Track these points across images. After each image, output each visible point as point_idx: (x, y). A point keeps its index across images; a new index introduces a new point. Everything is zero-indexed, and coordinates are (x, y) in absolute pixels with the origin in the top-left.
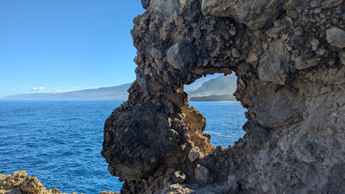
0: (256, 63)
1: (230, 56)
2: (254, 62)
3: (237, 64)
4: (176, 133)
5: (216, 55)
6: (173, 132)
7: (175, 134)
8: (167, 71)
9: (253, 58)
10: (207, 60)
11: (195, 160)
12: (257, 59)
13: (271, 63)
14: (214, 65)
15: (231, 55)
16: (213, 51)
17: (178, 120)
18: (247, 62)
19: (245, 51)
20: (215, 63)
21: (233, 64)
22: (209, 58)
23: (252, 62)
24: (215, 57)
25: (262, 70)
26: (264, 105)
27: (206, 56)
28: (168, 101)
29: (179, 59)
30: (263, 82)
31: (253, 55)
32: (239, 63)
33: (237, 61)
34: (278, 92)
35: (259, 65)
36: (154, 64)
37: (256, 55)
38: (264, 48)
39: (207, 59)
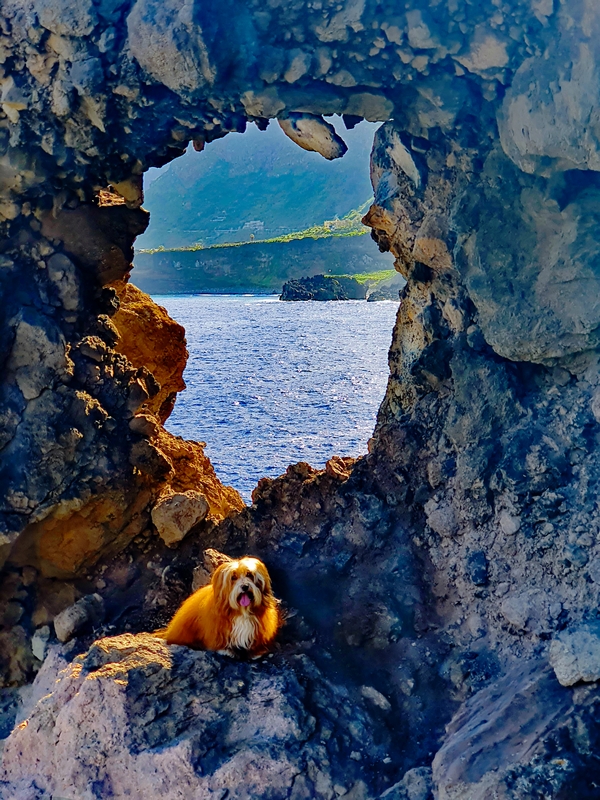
0: (500, 77)
1: (399, 42)
2: (493, 70)
3: (419, 76)
4: (95, 406)
5: (342, 36)
6: (83, 403)
7: (95, 412)
8: (104, 96)
9: (487, 55)
10: (303, 56)
11: (185, 532)
12: (506, 59)
13: (565, 79)
14: (329, 80)
15: (405, 37)
16: (329, 17)
17: (103, 344)
18: (460, 72)
19: (457, 23)
20: (334, 70)
21: (404, 77)
22: (309, 47)
23: (482, 71)
24: (333, 45)
25: (526, 109)
26: (510, 265)
27: (300, 38)
28: (53, 251)
29: (196, 49)
30: (523, 157)
31: (492, 41)
32: (426, 74)
33: (421, 63)
34: (571, 207)
35: (508, 85)
36: (41, 58)
37: (504, 44)
38: (537, 15)
39: (304, 50)
